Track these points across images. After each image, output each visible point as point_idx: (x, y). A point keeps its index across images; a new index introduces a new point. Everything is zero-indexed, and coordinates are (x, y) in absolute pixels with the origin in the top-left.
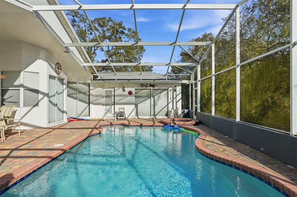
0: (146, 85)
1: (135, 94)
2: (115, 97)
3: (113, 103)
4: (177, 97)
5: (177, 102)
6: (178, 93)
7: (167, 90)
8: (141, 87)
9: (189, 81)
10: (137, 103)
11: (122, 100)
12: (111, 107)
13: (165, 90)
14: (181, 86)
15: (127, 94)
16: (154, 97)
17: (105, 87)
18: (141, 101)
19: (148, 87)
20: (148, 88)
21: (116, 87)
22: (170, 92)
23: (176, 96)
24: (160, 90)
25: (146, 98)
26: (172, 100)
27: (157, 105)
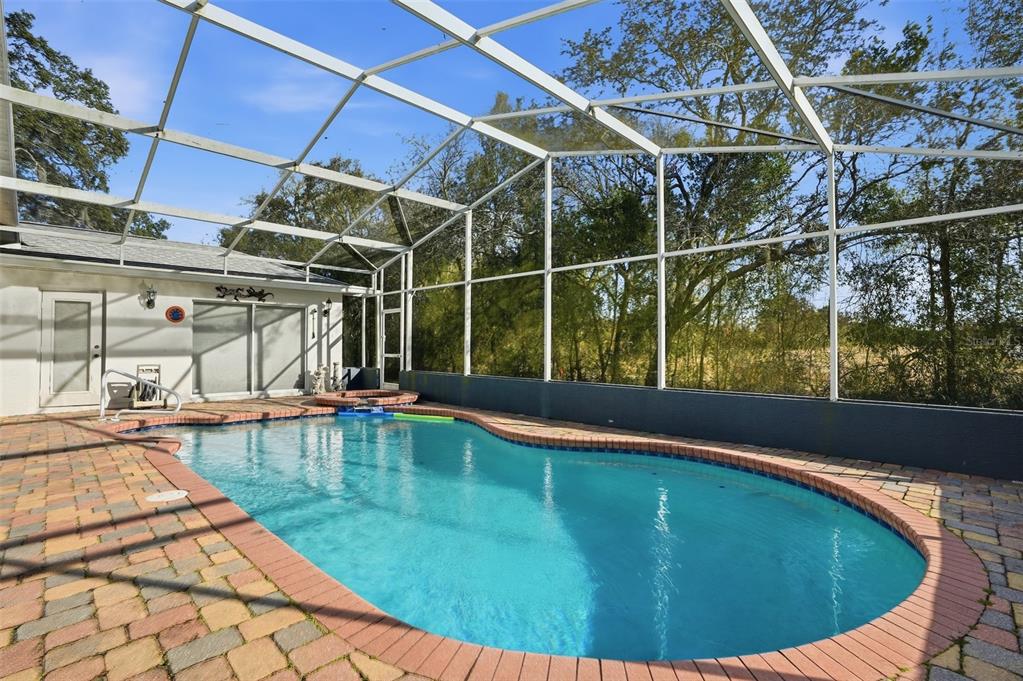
0: (237, 292)
1: (194, 316)
2: (108, 329)
3: (99, 351)
4: (331, 333)
5: (330, 347)
6: (333, 321)
7: (303, 310)
8: (219, 296)
9: (367, 291)
10: (199, 351)
11: (141, 340)
12: (88, 365)
13: (294, 310)
14: (343, 302)
15: (163, 317)
16: (259, 330)
17: (50, 287)
18: (215, 344)
19: (245, 297)
20: (242, 301)
21: (114, 290)
22: (310, 317)
23: (329, 330)
24: (280, 311)
25: (234, 335)
26: (316, 339)
27: (268, 356)
